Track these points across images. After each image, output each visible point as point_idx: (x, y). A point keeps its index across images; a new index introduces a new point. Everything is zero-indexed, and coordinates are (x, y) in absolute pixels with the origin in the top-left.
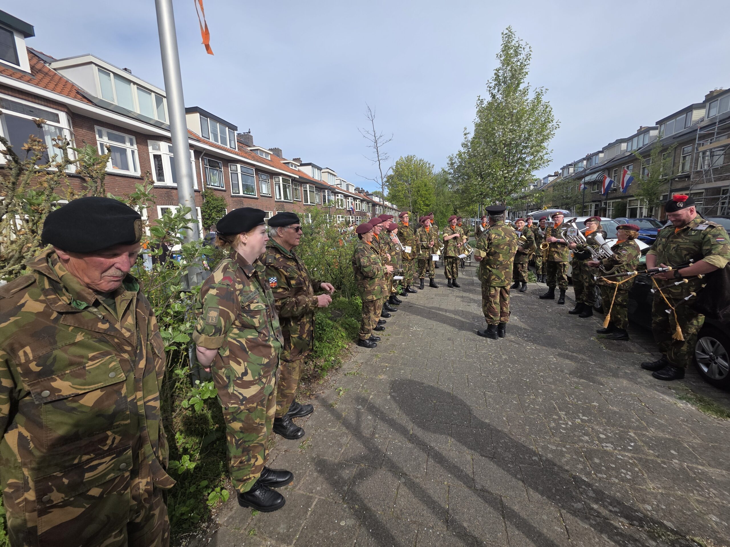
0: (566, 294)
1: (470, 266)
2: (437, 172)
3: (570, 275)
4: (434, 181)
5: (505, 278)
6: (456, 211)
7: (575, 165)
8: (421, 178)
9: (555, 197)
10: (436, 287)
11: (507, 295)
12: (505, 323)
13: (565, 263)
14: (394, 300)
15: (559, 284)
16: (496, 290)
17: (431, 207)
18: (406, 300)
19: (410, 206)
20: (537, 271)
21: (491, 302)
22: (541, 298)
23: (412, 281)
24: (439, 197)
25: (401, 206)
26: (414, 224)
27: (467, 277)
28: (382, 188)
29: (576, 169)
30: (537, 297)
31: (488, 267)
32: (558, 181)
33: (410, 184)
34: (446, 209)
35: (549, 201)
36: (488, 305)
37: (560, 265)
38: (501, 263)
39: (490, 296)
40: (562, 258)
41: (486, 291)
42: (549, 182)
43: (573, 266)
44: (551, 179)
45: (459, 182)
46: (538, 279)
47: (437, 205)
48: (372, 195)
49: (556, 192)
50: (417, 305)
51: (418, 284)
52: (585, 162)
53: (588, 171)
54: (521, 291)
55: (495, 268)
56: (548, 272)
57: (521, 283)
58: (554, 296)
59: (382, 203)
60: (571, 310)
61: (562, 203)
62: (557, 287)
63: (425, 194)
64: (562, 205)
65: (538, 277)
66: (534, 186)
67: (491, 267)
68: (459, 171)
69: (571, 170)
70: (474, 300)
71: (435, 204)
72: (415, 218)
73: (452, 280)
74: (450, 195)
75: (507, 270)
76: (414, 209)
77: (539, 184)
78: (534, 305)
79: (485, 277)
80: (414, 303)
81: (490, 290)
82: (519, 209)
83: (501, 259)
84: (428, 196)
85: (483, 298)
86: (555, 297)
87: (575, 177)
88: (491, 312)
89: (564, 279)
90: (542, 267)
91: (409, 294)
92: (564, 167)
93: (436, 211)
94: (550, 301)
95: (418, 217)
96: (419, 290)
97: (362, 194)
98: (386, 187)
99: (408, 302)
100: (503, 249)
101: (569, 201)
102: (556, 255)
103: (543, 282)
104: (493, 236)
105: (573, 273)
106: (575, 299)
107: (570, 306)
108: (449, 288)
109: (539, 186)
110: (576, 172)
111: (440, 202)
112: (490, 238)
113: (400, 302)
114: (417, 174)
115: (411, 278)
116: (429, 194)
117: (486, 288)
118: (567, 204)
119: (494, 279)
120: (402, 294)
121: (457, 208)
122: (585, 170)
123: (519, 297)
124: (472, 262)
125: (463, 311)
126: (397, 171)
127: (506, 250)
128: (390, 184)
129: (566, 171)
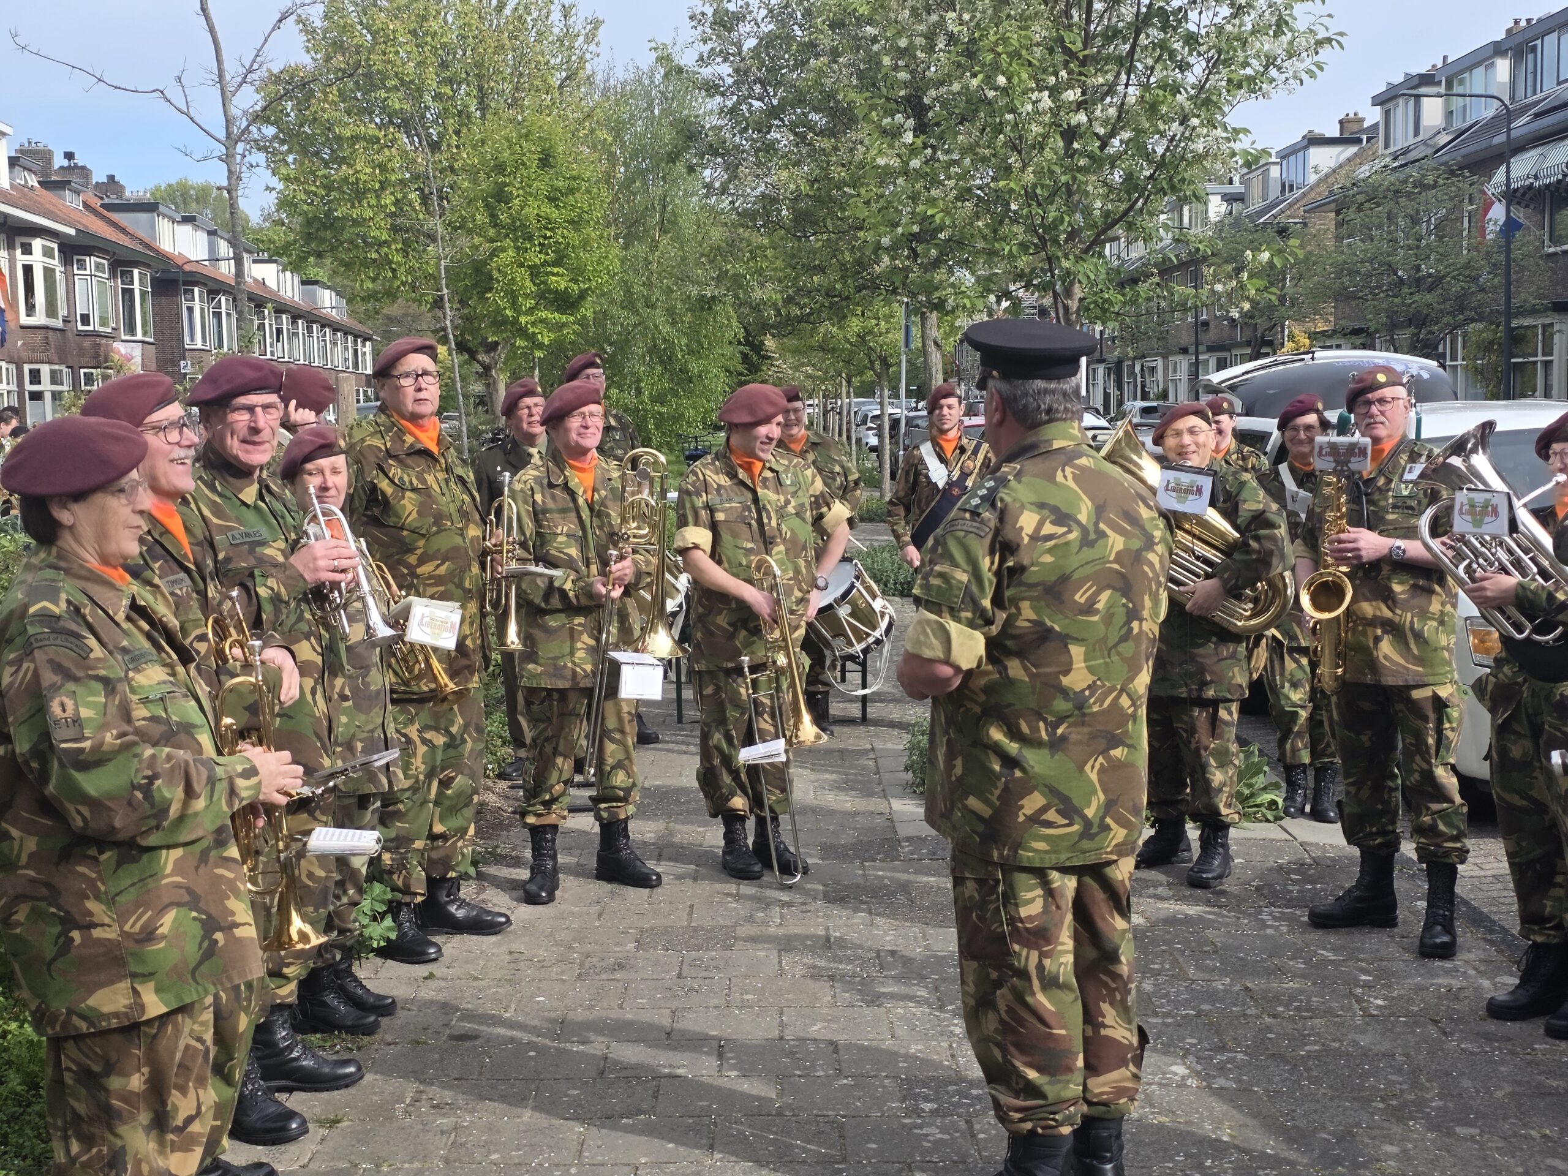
0: (1458, 889)
1: (864, 720)
2: (620, 74)
3: (1482, 770)
4: (604, 135)
5: (1109, 807)
6: (758, 348)
7: (1449, 84)
8: (514, 103)
9: (1352, 273)
10: (644, 880)
11: (1120, 923)
12: (1119, 1119)
13: (1444, 692)
14: (331, 999)
15: (1419, 831)
16: (1050, 894)
17: (587, 310)
18: (428, 992)
19: (438, 303)
20: (1282, 743)
21: (1024, 974)
22: (1322, 921)
23: (466, 848)
24: (640, 249)
25: (371, 296)
26: (474, 433)
27: (846, 802)
28: (228, 158)
29: (1457, 103)
30: (1292, 920)
31: (997, 735)
32: (1364, 171)
33: (435, 147)
34: (694, 333)
35: (1319, 295)
36: (1003, 996)
37: (1415, 707)
38: (1080, 703)
39: (1018, 935)
40: (1420, 661)
41: (982, 905)
42: (1312, 178)
43: (1492, 711)
44: (1324, 159)
45: (770, 148)
46: (1289, 798)
47: (629, 303)
48: (149, 208)
49: (1356, 240)
50: (511, 1025)
51: (517, 862)
52: (1503, 67)
53: (1522, 124)
54: (1197, 882)
55: (1036, 743)
56: (1350, 753)
57: (1193, 832)
58: (1393, 906)
59: (226, 270)
60: (1501, 995)
61: (1391, 314)
62: (1408, 849)
63: (548, 223)
64: (1393, 327)
65: (1292, 786)
66: (1229, 198)
67: (1014, 734)
68: (772, 78)
69: (1433, 110)
70: (907, 961)
71: (618, 295)
72: (478, 388)
73: (751, 824)
74: (717, 234)
75: (1118, 753)
76: (468, 322)
77: (1256, 189)
78: (1279, 972)
79: (973, 802)
80: (488, 1007)
81: (1010, 898)
82: (1143, 345)
83: (1078, 679)
84: (565, 235)
85: (967, 950)
86: (1401, 914)
87: (1458, 155)
88: (1023, 1049)
89: (1439, 793)
90: (1311, 719)
91: (452, 946)
92: (1392, 87)
93: (623, 344)
94: (1372, 941)
95: (502, 381)
96: (523, 913)
97: (71, 201)
98: (260, 158)
99: (446, 1007)
100: (1089, 608)
101: (1429, 297)
102: (1386, 648)
103: (1318, 815)
104: (1028, 521)
105: (1499, 755)
106: (1514, 925)
107: (1490, 969)
108: (732, 887)
109: (1257, 204)
110: (1458, 124)
111: (648, 284)
112: (1009, 534)
113: (384, 1007)
114: (480, 75)
115: (456, 822)
116: (576, 224)
117: (986, 885)
118: (1419, 320)
119: (1036, 819)
120: (391, 951)
121: (765, 327)
122: (1508, 116)
123: (1188, 920)
124: (878, 697)
125: (834, 1046)
126: (338, 46)
127: (1109, 618)
128: (289, 136)
129: (1402, 111)
